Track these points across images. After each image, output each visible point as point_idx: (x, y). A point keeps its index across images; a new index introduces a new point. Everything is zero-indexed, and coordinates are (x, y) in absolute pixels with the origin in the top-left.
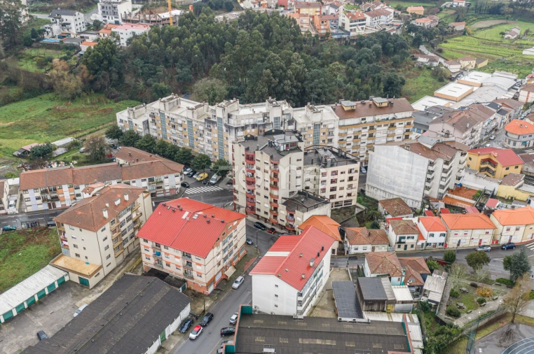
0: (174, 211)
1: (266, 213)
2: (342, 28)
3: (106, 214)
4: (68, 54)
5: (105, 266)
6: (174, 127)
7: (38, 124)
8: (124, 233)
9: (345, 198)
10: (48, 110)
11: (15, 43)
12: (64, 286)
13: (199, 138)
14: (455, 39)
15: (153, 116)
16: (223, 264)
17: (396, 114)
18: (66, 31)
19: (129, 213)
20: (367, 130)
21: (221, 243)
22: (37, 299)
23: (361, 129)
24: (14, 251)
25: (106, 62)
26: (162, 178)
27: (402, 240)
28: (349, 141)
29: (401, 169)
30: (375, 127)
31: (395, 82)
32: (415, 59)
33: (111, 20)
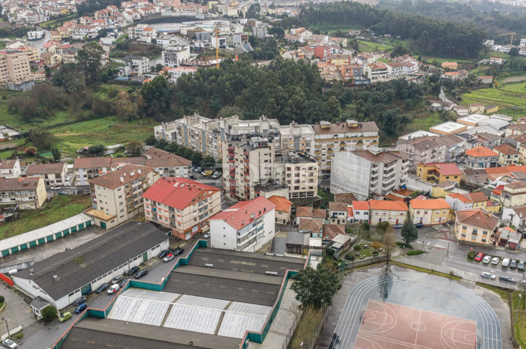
0: (169, 182)
1: (242, 194)
2: (365, 76)
3: (122, 179)
4: (133, 88)
5: (119, 216)
6: (193, 136)
7: (100, 135)
8: (136, 196)
9: (307, 190)
10: (109, 127)
11: (95, 80)
12: (90, 227)
13: (209, 145)
14: (480, 90)
15: (179, 129)
16: (198, 221)
17: (364, 133)
18: (135, 72)
19: (140, 183)
20: (338, 144)
21: (197, 204)
22: (70, 232)
23: (333, 143)
24: (63, 205)
25: (157, 94)
26: (174, 169)
27: (336, 216)
28: (324, 152)
29: (352, 170)
30: (345, 142)
31: (393, 118)
32: (429, 104)
33: (171, 65)
